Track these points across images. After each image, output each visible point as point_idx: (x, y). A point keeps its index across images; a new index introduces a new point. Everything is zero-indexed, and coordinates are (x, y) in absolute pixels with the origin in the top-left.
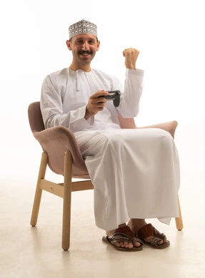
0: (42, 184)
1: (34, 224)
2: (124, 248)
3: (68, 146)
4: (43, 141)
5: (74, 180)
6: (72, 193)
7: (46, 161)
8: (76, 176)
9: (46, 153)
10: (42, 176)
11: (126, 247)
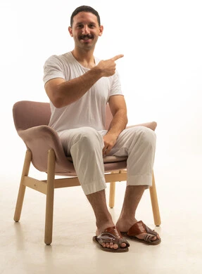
0: (26, 181)
1: (17, 220)
2: (110, 248)
3: (51, 145)
4: (27, 140)
5: (57, 177)
6: (55, 189)
7: (30, 158)
8: (59, 173)
9: (29, 150)
10: (25, 173)
11: (111, 247)
